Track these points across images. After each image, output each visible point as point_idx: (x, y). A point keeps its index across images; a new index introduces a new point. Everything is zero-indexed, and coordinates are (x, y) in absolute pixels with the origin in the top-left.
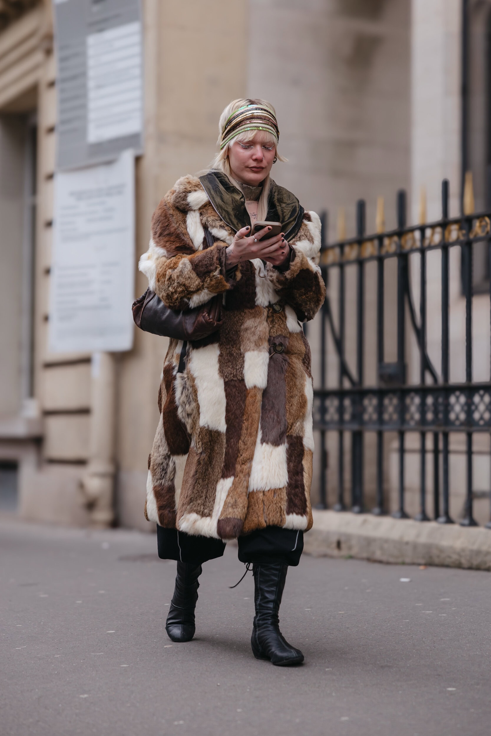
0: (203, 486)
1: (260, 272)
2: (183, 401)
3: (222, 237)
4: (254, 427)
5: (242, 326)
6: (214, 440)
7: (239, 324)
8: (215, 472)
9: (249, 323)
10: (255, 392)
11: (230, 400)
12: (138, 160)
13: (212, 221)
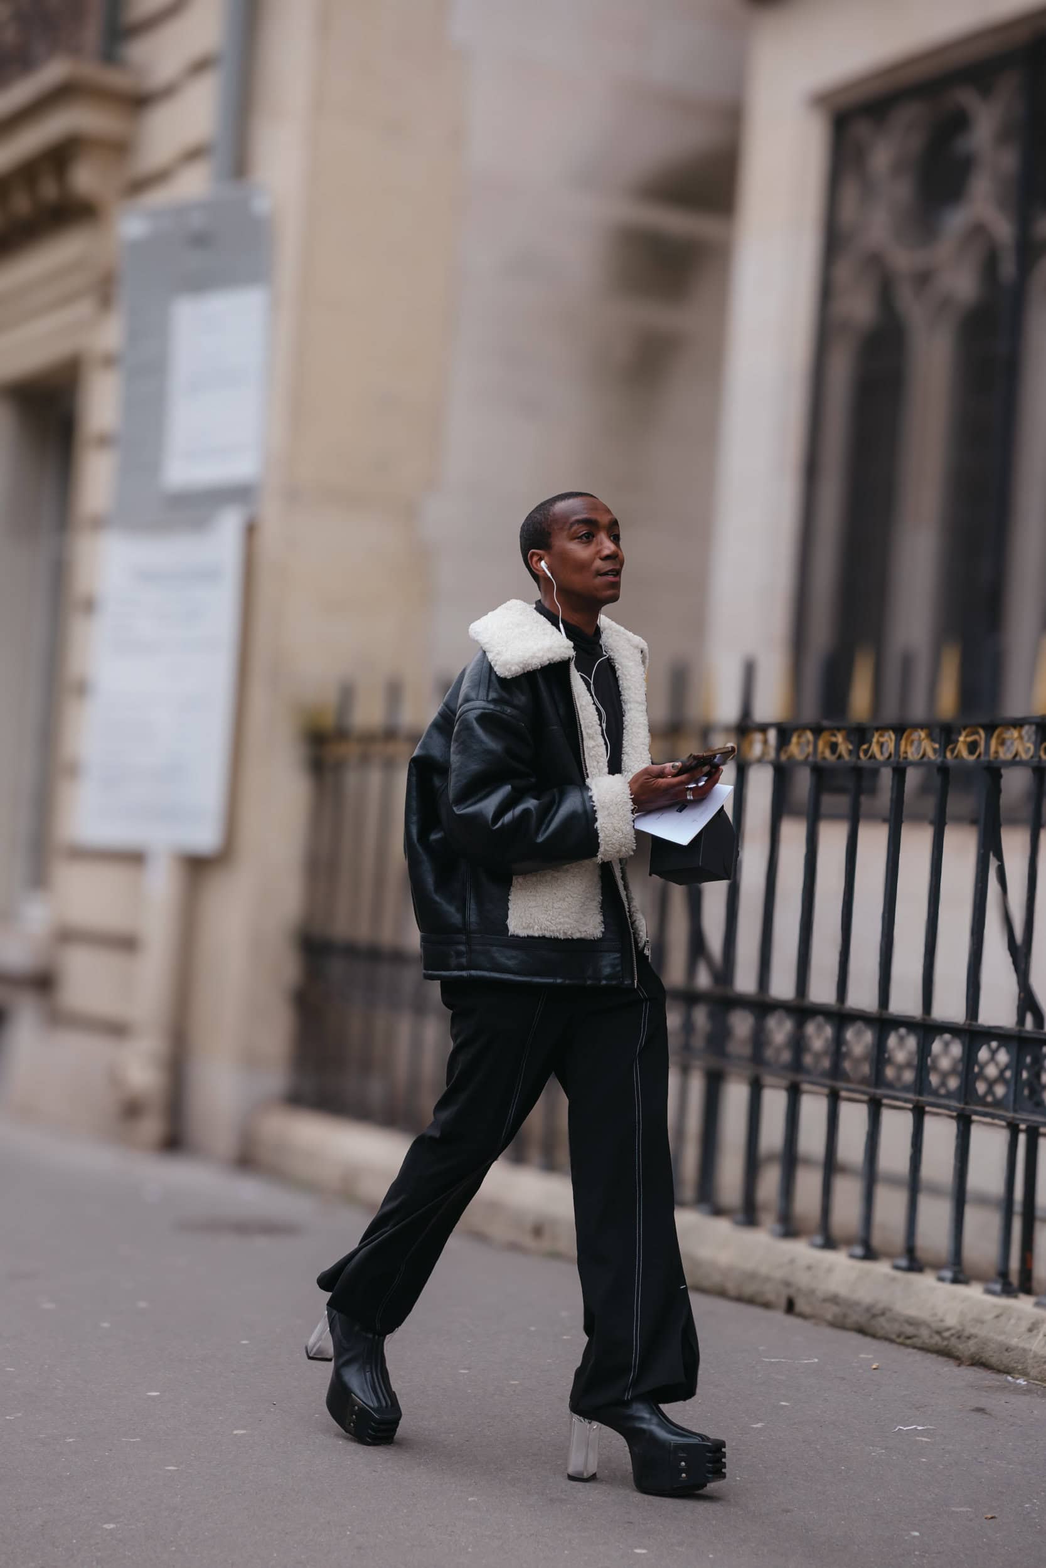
12: (251, 530)
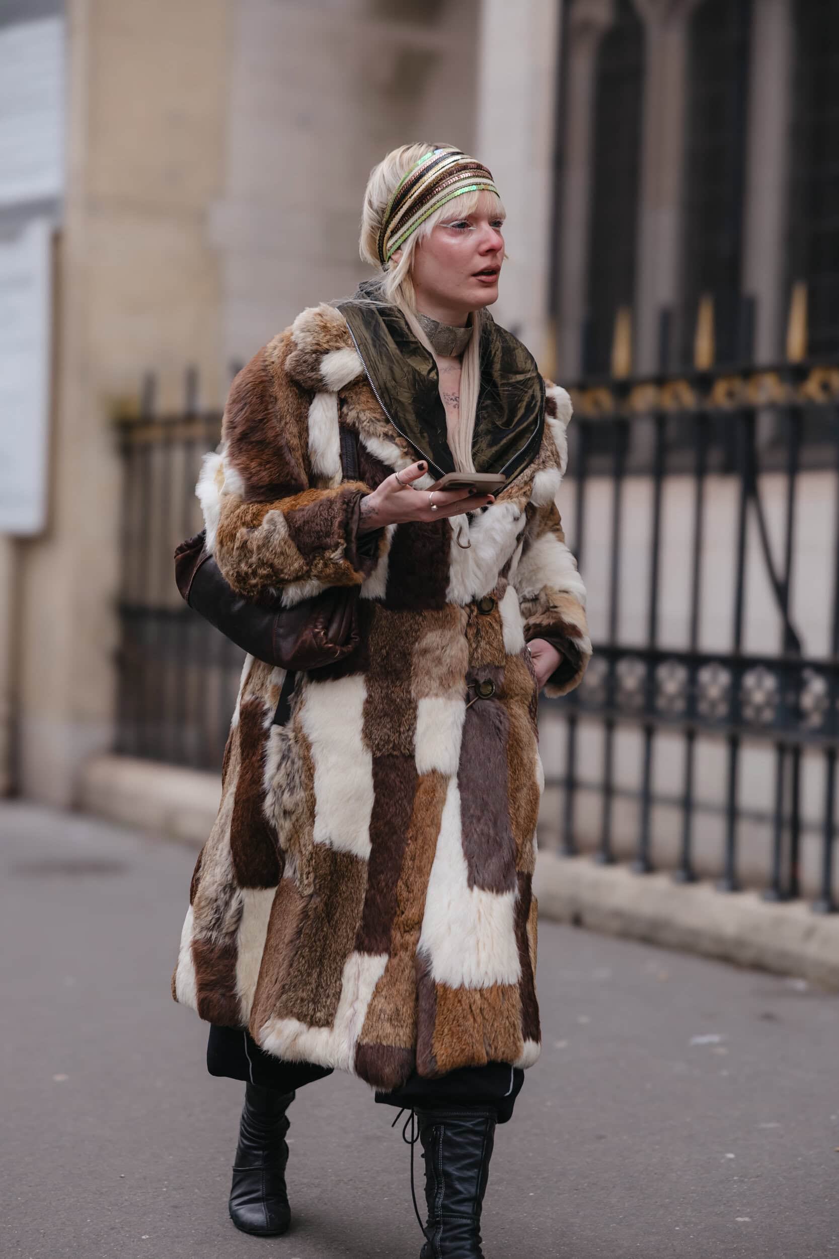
0: (310, 962)
1: (461, 535)
2: (279, 783)
3: (387, 459)
4: (427, 855)
5: (417, 644)
6: (340, 870)
7: (411, 639)
8: (338, 937)
9: (432, 638)
10: (433, 781)
11: (384, 795)
13: (368, 422)
